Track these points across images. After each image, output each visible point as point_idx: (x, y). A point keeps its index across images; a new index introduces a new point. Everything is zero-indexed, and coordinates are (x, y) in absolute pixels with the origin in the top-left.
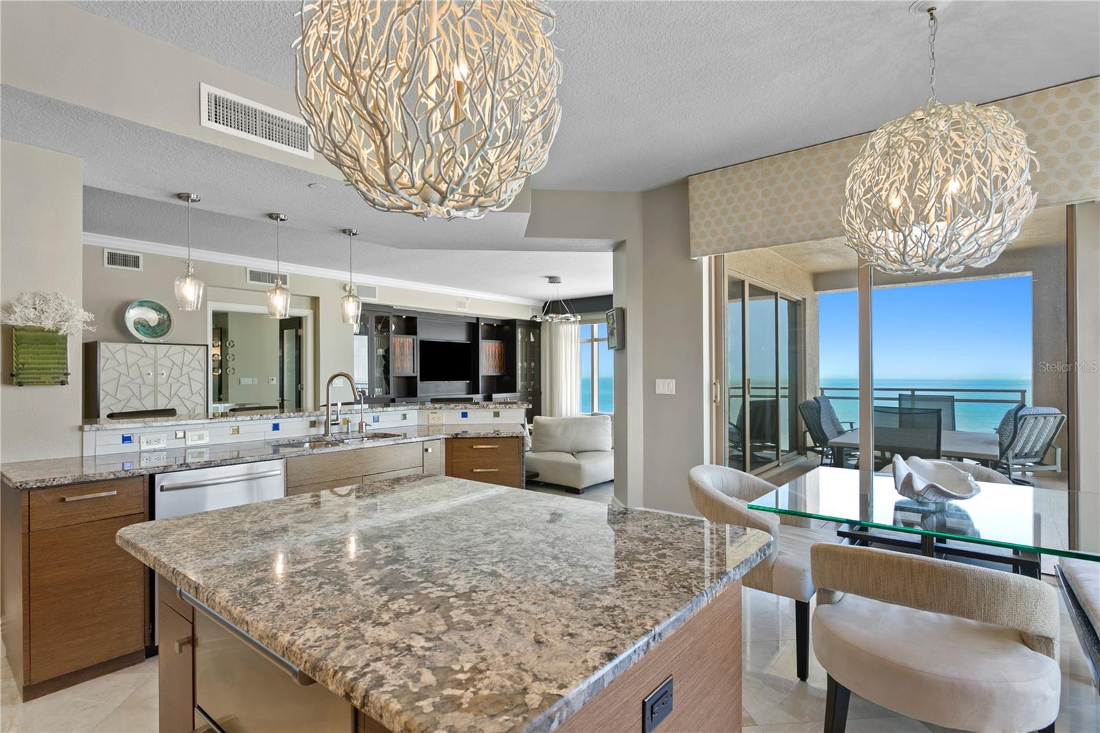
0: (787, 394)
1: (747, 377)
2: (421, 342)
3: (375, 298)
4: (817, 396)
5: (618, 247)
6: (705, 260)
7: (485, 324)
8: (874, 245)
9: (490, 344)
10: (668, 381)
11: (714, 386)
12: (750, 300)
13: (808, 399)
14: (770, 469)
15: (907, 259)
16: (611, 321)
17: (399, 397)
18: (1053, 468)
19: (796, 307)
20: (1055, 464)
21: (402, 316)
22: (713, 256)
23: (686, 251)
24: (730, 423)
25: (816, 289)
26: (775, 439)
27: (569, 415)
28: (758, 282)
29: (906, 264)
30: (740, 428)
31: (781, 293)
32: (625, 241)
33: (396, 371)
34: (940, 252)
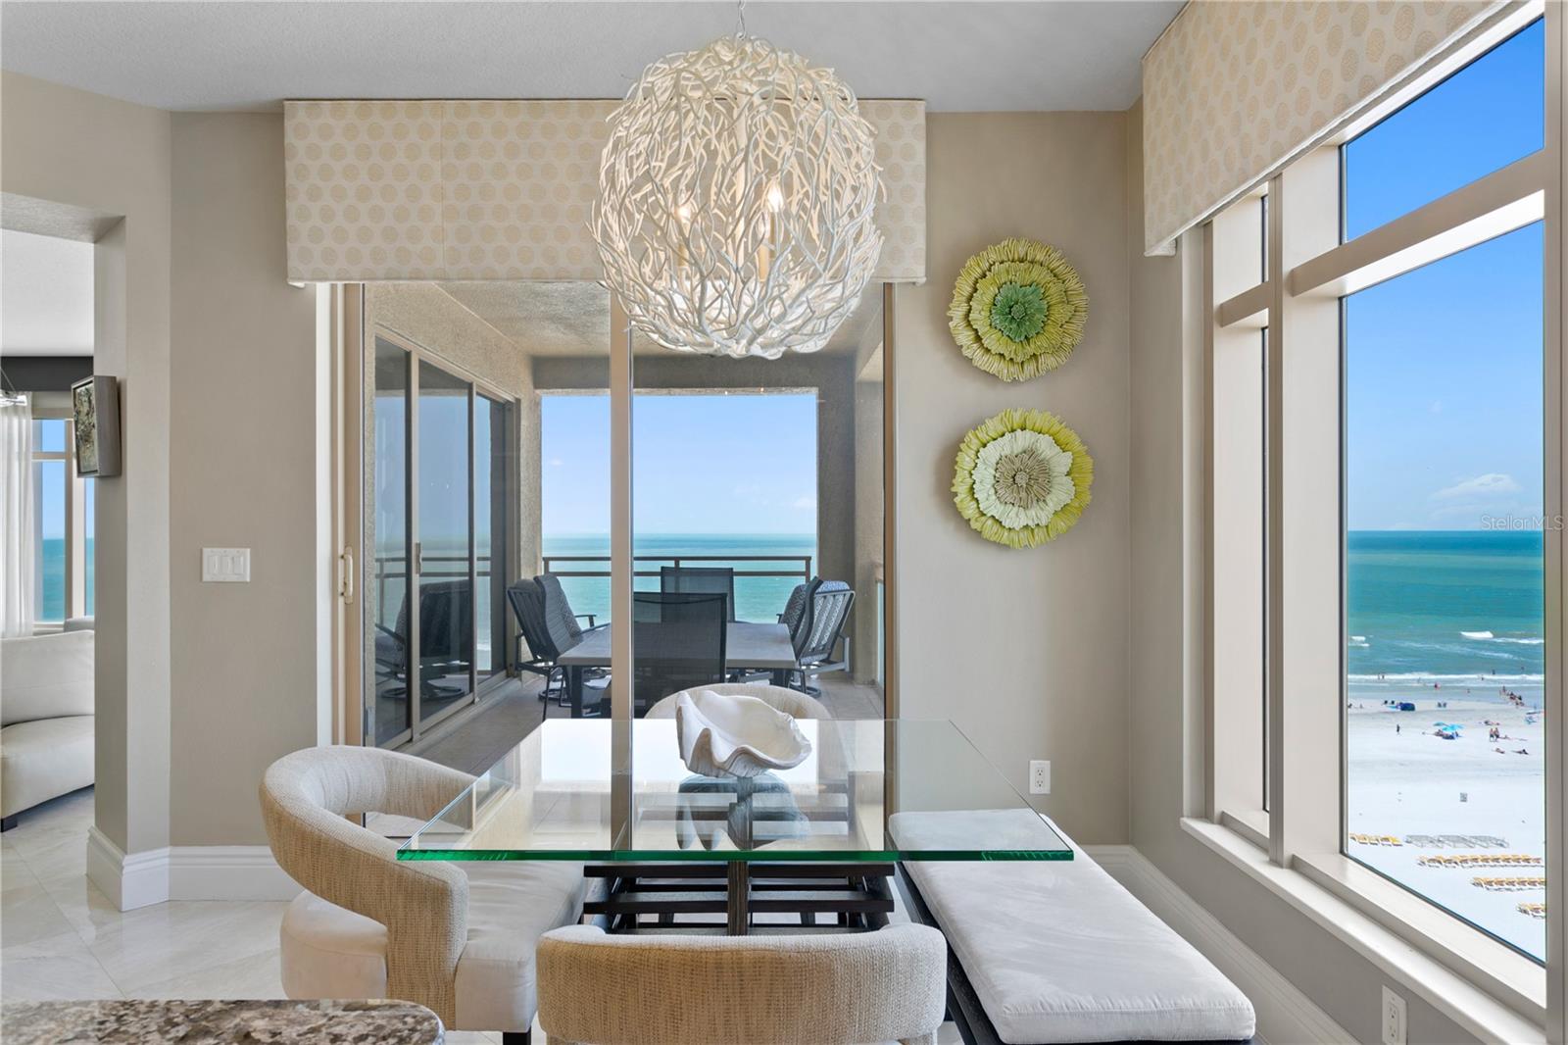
0: (489, 570)
1: (415, 540)
4: (539, 574)
5: (106, 231)
6: (322, 290)
8: (650, 286)
10: (233, 551)
11: (341, 563)
12: (420, 394)
13: (523, 577)
14: (458, 712)
15: (706, 322)
16: (85, 408)
18: (840, 666)
19: (504, 414)
20: (843, 661)
22: (340, 284)
23: (279, 267)
24: (382, 628)
25: (537, 385)
26: (468, 651)
28: (437, 360)
29: (704, 332)
30: (403, 638)
31: (478, 386)
32: (123, 218)
34: (757, 316)
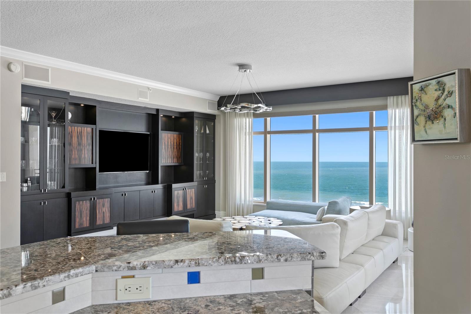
2: (100, 132)
3: (48, 81)
7: (164, 116)
9: (169, 135)
17: (76, 190)
21: (79, 105)
27: (243, 202)
33: (73, 162)
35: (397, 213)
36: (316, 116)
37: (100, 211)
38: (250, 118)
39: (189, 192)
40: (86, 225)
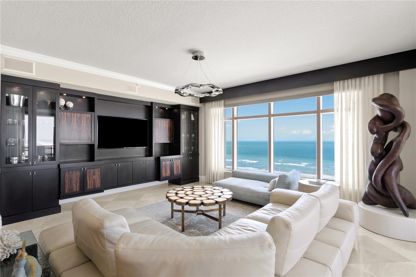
2: (99, 117)
3: (32, 73)
9: (162, 121)
35: (343, 184)
36: (271, 103)
37: (91, 178)
38: (222, 108)
39: (175, 162)
40: (76, 190)
